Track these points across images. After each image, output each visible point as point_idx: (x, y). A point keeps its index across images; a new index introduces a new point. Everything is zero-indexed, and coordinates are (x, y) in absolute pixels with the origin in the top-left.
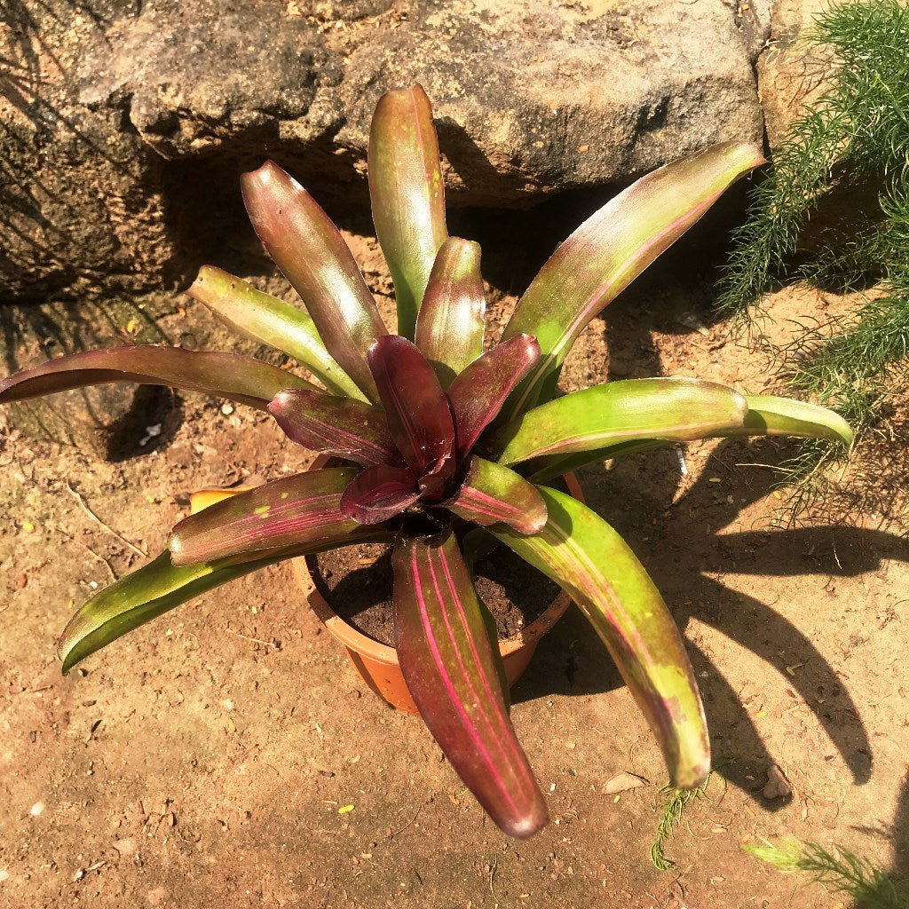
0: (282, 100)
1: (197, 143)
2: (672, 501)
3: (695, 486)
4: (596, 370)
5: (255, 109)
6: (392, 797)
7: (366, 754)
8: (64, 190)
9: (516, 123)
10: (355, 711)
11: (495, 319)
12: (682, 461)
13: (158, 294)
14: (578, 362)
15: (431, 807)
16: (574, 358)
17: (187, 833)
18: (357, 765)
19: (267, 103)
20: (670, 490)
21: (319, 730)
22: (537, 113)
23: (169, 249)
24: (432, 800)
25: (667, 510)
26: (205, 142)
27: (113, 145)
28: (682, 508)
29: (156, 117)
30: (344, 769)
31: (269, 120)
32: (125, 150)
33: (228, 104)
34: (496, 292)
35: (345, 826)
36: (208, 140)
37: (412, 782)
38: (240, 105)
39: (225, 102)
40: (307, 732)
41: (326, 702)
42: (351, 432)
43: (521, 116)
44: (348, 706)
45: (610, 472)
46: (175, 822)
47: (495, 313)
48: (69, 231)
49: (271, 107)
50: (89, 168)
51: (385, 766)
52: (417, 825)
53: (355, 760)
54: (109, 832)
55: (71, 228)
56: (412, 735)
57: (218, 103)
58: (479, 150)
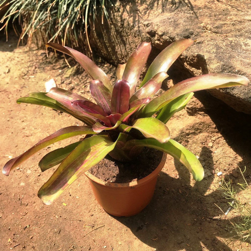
0: (175, 37)
1: (157, 42)
2: (213, 217)
3: (225, 220)
4: (228, 170)
5: (168, 37)
6: (74, 212)
7: (81, 198)
8: (132, 43)
9: (221, 66)
10: (88, 188)
11: (211, 137)
12: (228, 211)
13: (140, 81)
14: (225, 164)
15: (79, 222)
16: (225, 162)
17: (38, 180)
18: (76, 199)
19: (172, 36)
20: (216, 214)
21: (79, 185)
22: (230, 67)
23: (145, 69)
24: (80, 221)
25: (209, 218)
26: (158, 42)
27: (143, 35)
28: (214, 221)
29: (151, 30)
30: (73, 197)
31: (170, 41)
32: (145, 38)
33: (164, 33)
34: (216, 130)
35: (61, 207)
36: (159, 42)
37: (81, 213)
38: (167, 35)
39: (163, 32)
40: (77, 183)
41: (86, 181)
42: (106, 100)
43: (224, 65)
44: (88, 186)
45: (204, 196)
46: (39, 176)
47: (212, 135)
48: (129, 53)
49: (172, 38)
50: (137, 39)
51: (81, 204)
52: (72, 222)
53: (77, 197)
54: (30, 167)
55: (130, 53)
56: (92, 205)
57: (162, 32)
58: (207, 68)
